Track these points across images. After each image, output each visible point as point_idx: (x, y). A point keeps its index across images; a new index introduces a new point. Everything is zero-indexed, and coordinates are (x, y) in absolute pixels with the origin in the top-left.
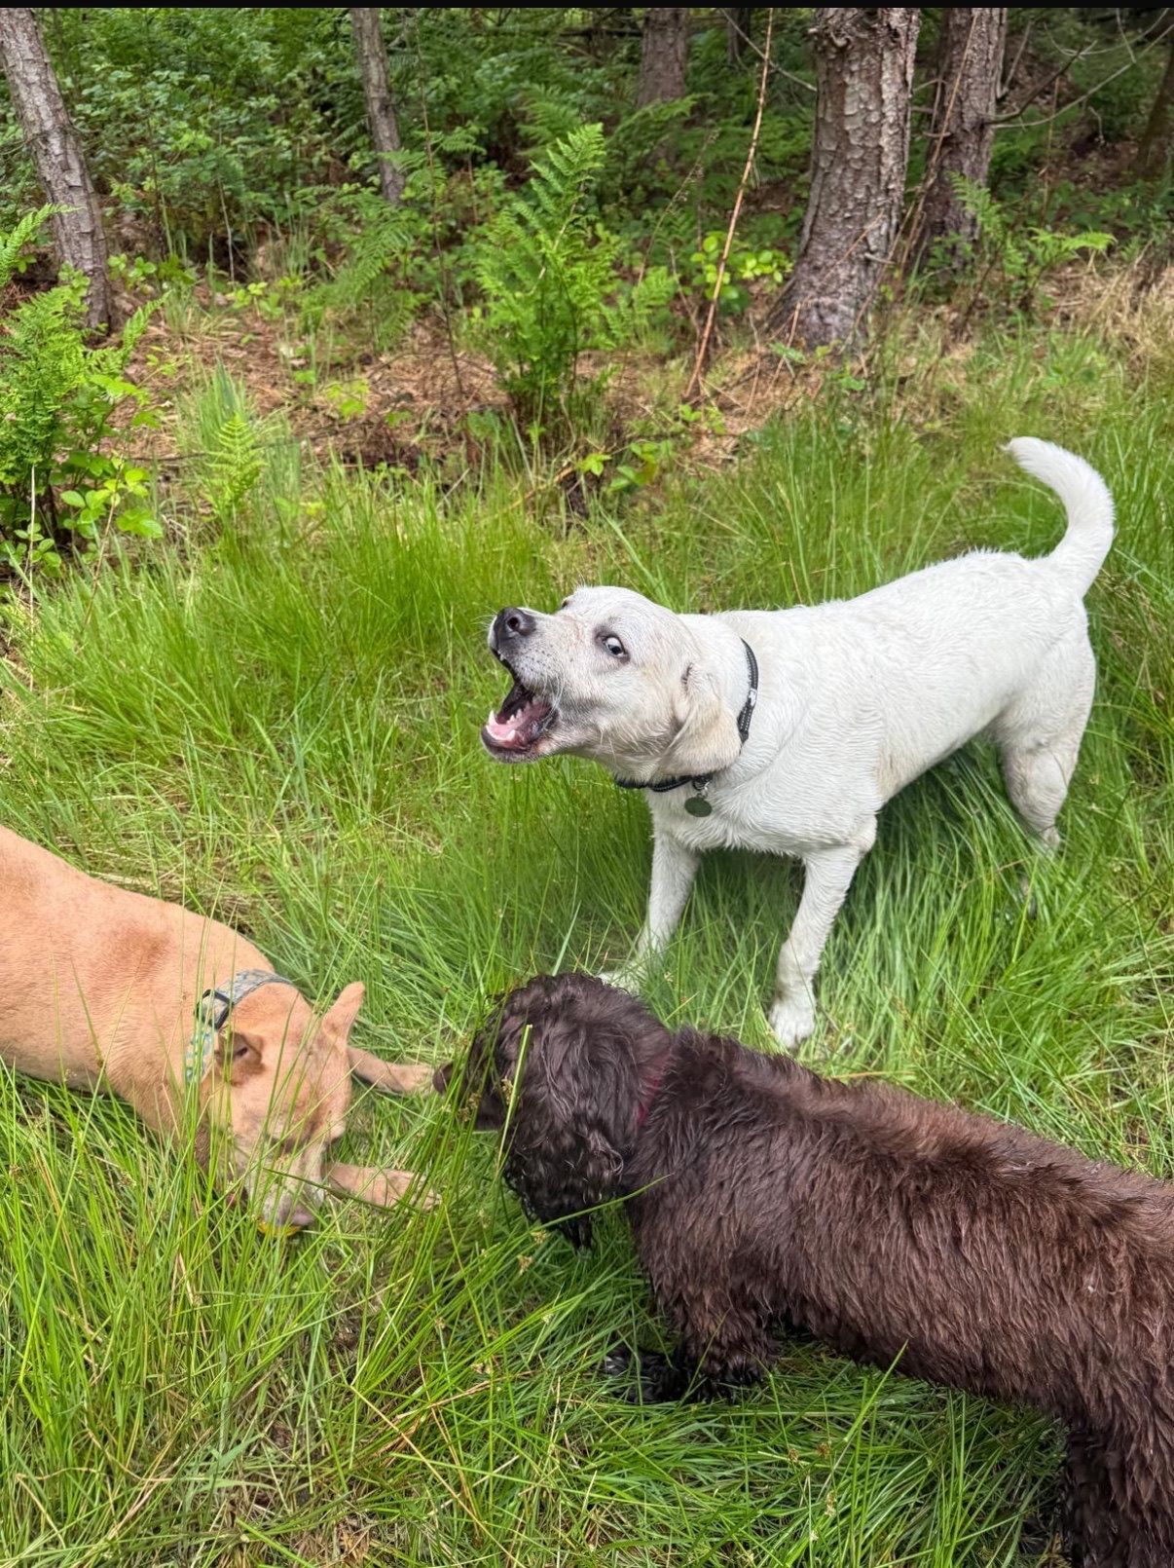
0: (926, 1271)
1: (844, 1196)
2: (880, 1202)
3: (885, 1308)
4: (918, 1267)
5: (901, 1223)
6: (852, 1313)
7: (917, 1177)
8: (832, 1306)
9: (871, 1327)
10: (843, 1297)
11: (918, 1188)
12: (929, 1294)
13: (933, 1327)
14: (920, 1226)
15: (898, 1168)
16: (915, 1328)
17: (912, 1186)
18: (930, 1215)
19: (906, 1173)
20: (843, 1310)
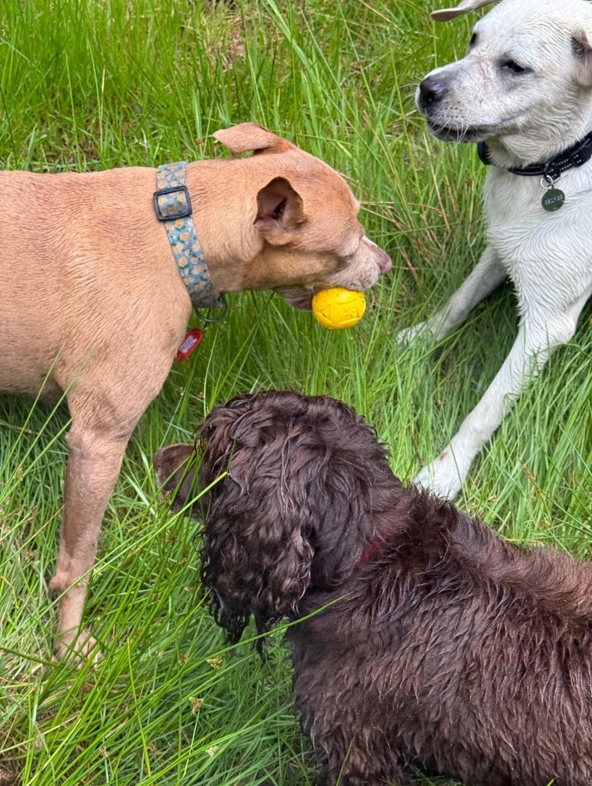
0: (577, 717)
1: (511, 651)
2: (542, 655)
3: (536, 752)
4: (570, 714)
5: (558, 675)
6: (505, 756)
7: (576, 632)
8: (487, 751)
9: (521, 771)
10: (498, 741)
11: (576, 643)
12: (578, 738)
13: (577, 767)
14: (576, 676)
15: (559, 623)
16: (560, 770)
17: (571, 641)
18: (585, 666)
19: (565, 629)
20: (497, 754)
